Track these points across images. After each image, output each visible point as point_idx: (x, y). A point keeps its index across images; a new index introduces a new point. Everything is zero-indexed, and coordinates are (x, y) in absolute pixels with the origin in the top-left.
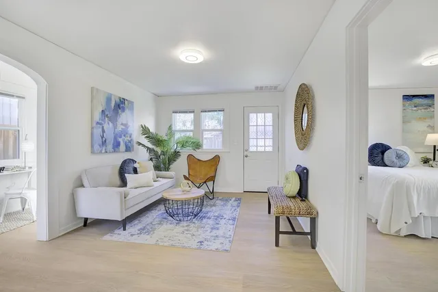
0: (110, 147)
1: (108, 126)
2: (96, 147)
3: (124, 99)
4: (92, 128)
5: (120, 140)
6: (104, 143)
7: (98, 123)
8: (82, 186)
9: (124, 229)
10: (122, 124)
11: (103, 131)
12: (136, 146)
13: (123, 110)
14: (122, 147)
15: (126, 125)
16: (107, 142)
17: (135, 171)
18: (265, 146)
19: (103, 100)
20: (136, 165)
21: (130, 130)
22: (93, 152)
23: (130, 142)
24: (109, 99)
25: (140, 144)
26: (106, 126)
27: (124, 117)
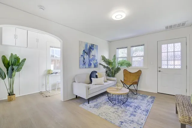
0: (87, 66)
1: (86, 57)
2: (81, 66)
3: (93, 45)
4: (80, 58)
5: (92, 62)
6: (84, 64)
7: (82, 56)
8: (75, 82)
9: (89, 103)
10: (92, 56)
11: (84, 59)
12: (99, 65)
13: (93, 49)
14: (93, 65)
15: (94, 56)
16: (86, 63)
17: (97, 77)
18: (174, 65)
19: (84, 46)
20: (97, 74)
21: (96, 58)
22: (80, 68)
23: (96, 63)
24: (86, 45)
25: (100, 64)
26: (85, 57)
27: (93, 53)
